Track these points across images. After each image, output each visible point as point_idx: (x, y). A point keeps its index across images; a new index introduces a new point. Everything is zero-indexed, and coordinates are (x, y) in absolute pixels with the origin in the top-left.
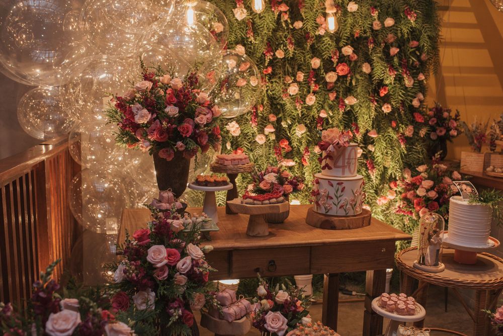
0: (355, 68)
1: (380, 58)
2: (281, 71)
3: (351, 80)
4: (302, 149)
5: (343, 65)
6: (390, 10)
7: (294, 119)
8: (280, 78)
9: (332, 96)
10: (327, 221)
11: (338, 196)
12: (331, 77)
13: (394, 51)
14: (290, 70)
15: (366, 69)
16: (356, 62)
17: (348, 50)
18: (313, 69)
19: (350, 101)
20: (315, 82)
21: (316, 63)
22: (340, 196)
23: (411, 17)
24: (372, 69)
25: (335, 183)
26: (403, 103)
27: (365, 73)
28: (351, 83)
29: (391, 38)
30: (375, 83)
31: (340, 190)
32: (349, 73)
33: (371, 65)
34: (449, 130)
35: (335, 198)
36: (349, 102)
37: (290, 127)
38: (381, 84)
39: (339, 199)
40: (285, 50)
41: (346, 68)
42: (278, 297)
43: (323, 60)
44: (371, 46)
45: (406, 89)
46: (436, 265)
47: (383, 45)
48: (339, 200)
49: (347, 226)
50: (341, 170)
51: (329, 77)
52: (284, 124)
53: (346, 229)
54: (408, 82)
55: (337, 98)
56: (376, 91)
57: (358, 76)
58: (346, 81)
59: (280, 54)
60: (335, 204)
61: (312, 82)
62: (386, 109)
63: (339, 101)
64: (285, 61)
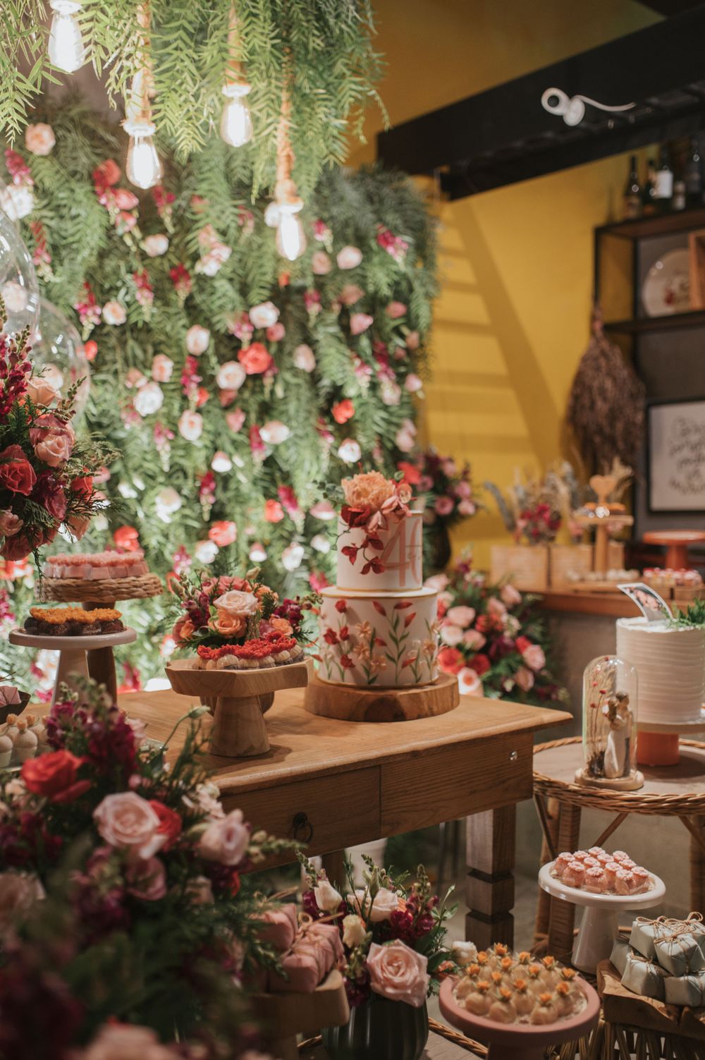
0: (280, 357)
1: (334, 336)
2: (119, 356)
3: (274, 384)
4: (169, 550)
5: (258, 349)
6: (350, 231)
7: (153, 477)
8: (116, 373)
9: (235, 421)
10: (382, 701)
11: (399, 638)
12: (230, 376)
13: (361, 322)
14: (139, 353)
15: (303, 360)
16: (281, 343)
17: (266, 315)
18: (191, 355)
19: (274, 433)
20: (200, 385)
21: (198, 340)
22: (403, 637)
23: (396, 249)
24: (317, 362)
25: (389, 608)
26: (381, 438)
27: (304, 371)
28: (272, 392)
29: (352, 293)
30: (323, 392)
31: (402, 623)
32: (270, 368)
33: (314, 352)
34: (457, 500)
35: (391, 644)
36: (272, 437)
37: (141, 496)
38: (337, 395)
39: (401, 645)
40: (128, 304)
41: (263, 357)
42: (377, 905)
43: (215, 334)
44: (314, 309)
45: (385, 408)
46: (626, 773)
47: (336, 308)
48: (401, 648)
49: (426, 707)
50: (397, 572)
51: (227, 377)
52: (125, 491)
53: (426, 716)
54: (390, 393)
55: (245, 425)
56: (326, 412)
57: (288, 376)
58: (262, 386)
59: (114, 314)
60: (392, 659)
61: (193, 386)
62: (349, 453)
63: (250, 433)
64: (123, 333)
